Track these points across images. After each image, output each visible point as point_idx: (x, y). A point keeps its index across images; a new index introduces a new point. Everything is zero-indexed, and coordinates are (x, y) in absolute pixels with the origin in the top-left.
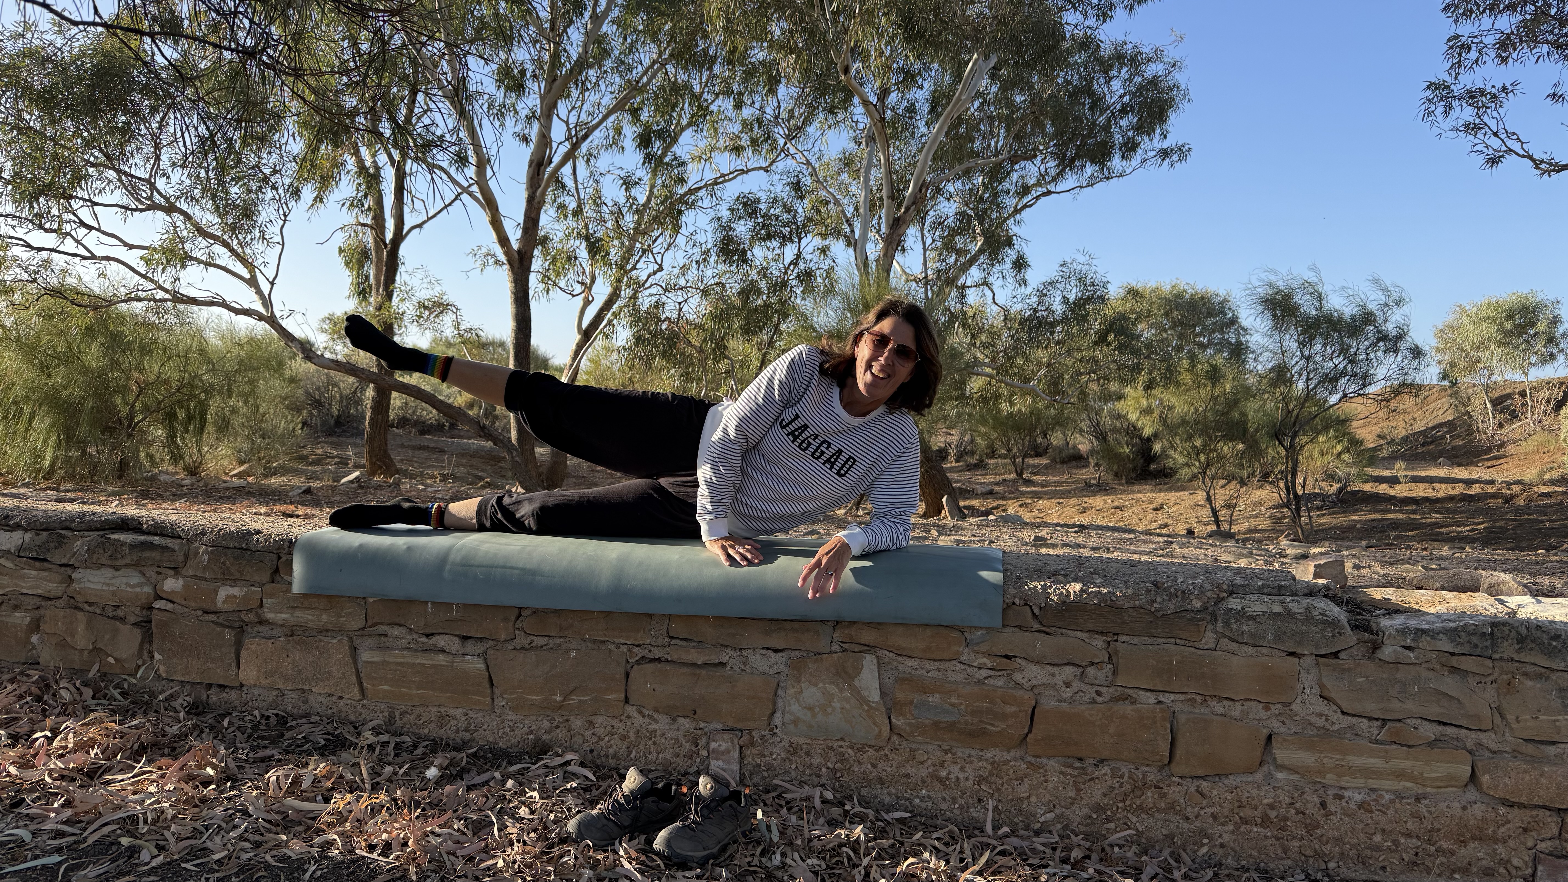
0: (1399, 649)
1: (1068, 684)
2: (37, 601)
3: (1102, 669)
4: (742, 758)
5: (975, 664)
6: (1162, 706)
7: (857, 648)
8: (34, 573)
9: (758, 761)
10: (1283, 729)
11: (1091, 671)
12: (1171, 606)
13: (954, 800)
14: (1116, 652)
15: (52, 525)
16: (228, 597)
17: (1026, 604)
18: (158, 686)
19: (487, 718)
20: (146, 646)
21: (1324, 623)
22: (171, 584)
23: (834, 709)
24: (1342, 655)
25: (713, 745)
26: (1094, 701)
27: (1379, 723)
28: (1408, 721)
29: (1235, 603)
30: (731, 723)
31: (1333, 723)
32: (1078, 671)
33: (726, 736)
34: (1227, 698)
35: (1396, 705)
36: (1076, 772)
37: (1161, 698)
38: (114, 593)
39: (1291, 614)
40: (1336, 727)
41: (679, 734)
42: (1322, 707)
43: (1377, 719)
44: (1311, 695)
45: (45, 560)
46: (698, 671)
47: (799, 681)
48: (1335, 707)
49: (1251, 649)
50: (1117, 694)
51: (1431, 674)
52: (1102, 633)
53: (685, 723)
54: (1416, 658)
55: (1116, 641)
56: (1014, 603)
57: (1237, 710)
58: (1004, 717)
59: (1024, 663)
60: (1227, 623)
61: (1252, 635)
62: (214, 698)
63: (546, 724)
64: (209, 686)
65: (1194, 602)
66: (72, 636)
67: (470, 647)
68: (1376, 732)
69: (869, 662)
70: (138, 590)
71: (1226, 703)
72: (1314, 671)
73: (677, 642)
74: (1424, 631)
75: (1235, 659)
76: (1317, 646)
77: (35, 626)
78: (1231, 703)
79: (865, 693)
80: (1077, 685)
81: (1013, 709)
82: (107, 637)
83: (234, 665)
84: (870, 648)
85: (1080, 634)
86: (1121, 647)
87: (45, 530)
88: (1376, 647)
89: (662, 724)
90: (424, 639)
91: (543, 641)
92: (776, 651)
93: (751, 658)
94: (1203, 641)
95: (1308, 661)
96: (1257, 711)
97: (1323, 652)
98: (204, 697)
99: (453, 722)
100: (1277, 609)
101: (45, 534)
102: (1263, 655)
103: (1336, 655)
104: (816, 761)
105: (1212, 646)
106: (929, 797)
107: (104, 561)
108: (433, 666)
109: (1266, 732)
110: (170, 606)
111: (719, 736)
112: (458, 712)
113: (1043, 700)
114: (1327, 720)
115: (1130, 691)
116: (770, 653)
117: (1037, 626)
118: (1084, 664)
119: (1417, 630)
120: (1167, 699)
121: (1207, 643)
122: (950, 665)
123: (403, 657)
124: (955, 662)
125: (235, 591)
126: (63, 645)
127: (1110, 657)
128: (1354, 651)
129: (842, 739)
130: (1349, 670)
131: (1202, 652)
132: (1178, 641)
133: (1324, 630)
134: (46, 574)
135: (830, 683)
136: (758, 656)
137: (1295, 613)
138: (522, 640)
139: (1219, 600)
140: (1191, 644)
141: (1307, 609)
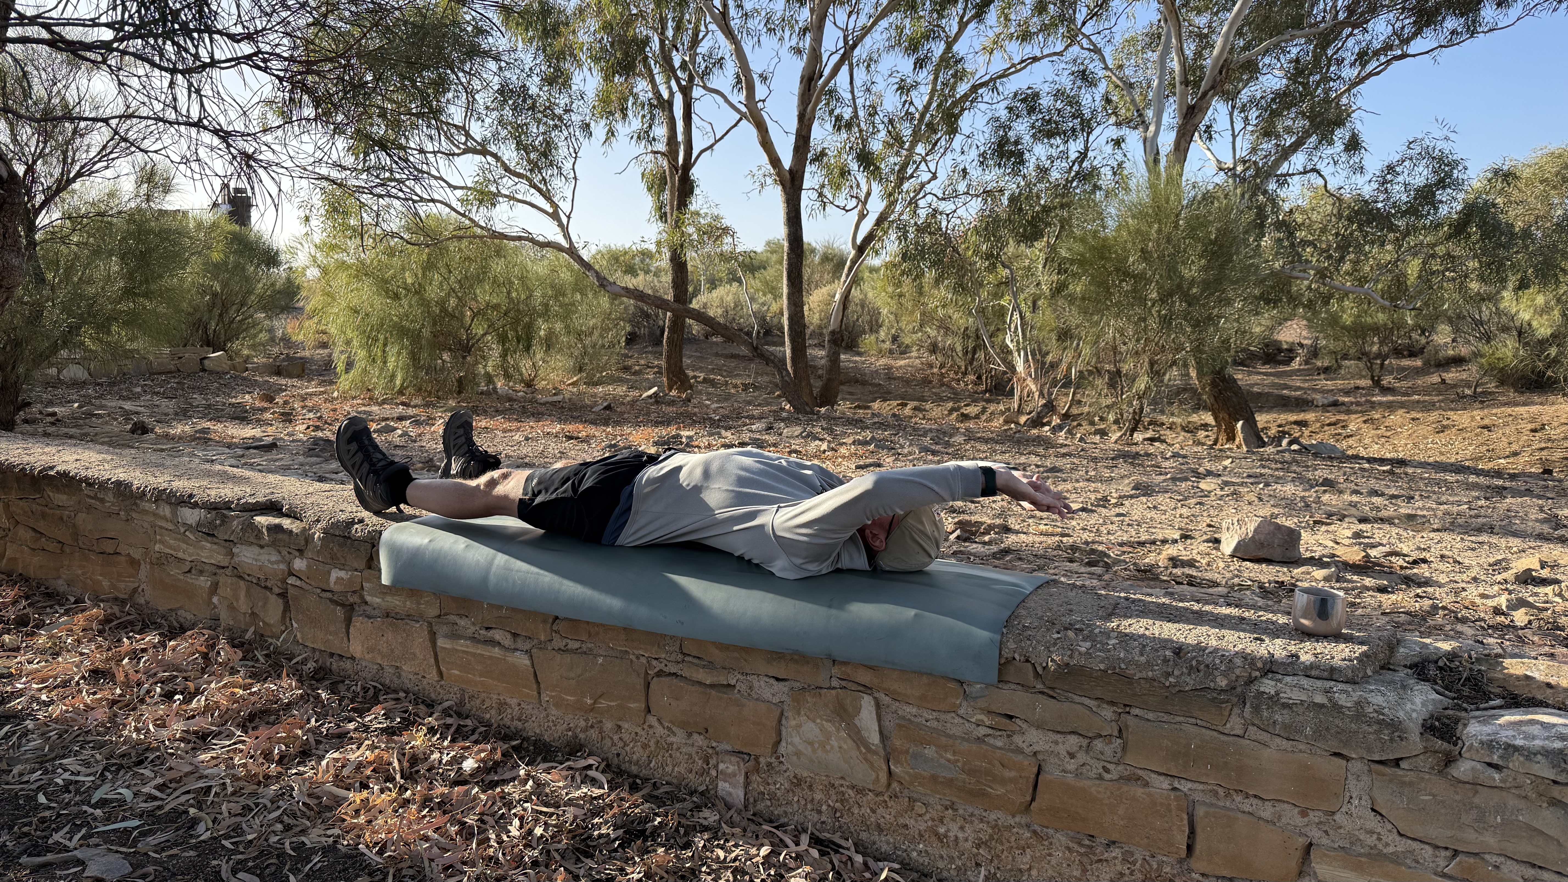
0: (1479, 766)
1: (1072, 756)
2: (213, 569)
3: (1111, 743)
4: (747, 784)
5: (973, 720)
6: (1178, 793)
7: (854, 687)
8: (209, 545)
9: (762, 789)
10: (1325, 841)
11: (1098, 744)
12: (1190, 682)
13: (952, 859)
14: (1127, 727)
15: (219, 506)
16: (338, 578)
17: (1027, 661)
18: (297, 649)
19: (536, 711)
20: (288, 615)
21: (1379, 722)
22: (299, 564)
23: (832, 747)
24: (1403, 764)
25: (722, 766)
26: (1100, 778)
27: (1448, 853)
28: (1487, 857)
29: (1268, 686)
30: (738, 748)
31: (1387, 845)
32: (1085, 743)
33: (734, 759)
34: (1255, 796)
35: (1471, 835)
36: (1082, 850)
37: (1176, 785)
38: (260, 568)
39: (1337, 708)
40: (1391, 849)
41: (693, 750)
42: (1373, 822)
43: (1447, 848)
44: (1359, 807)
45: (213, 535)
46: (708, 690)
47: (799, 714)
48: (1390, 826)
49: (1285, 742)
50: (1126, 773)
51: (1522, 804)
52: (1112, 703)
53: (699, 740)
54: (1502, 781)
55: (1129, 713)
56: (1014, 659)
57: (1267, 811)
58: (1003, 781)
59: (1025, 726)
60: (1256, 709)
61: (1285, 727)
62: (334, 667)
63: (582, 724)
64: (332, 655)
65: (1218, 679)
66: (237, 601)
67: (520, 644)
68: (1443, 863)
69: (867, 704)
70: (275, 566)
71: (1255, 801)
72: (1366, 778)
73: (690, 659)
74: (1516, 749)
75: (1267, 752)
76: (1369, 750)
77: (214, 588)
78: (1260, 802)
79: (865, 734)
80: (1082, 757)
81: (1013, 774)
82: (260, 604)
83: (345, 639)
84: (867, 689)
85: (1087, 701)
86: (1131, 721)
87: (215, 509)
88: (1449, 760)
89: (678, 738)
90: (483, 632)
91: (576, 645)
92: (777, 679)
93: (756, 684)
94: (1228, 726)
95: (1356, 766)
96: (1291, 816)
97: (1377, 758)
98: (328, 664)
99: (509, 711)
100: (1319, 699)
101: (214, 512)
102: (1301, 751)
103: (1397, 762)
104: (818, 796)
105: (1240, 732)
106: (926, 851)
107: (252, 539)
108: (491, 658)
109: (1302, 841)
110: (298, 583)
111: (727, 758)
112: (513, 702)
113: (1046, 768)
114: (1379, 839)
115: (1140, 772)
116: (772, 681)
117: (1040, 686)
118: (1090, 735)
119: (1508, 746)
120: (1185, 786)
121: (1232, 729)
122: (949, 717)
123: (467, 647)
124: (953, 715)
125: (342, 574)
126: (232, 608)
127: (1120, 731)
128: (1420, 762)
129: (842, 778)
130: (1411, 784)
131: (1225, 738)
132: (1199, 722)
133: (1378, 732)
134: (215, 547)
135: (827, 721)
136: (762, 683)
137: (1342, 707)
138: (558, 643)
139: (1251, 681)
140: (1214, 727)
141: (1358, 703)
